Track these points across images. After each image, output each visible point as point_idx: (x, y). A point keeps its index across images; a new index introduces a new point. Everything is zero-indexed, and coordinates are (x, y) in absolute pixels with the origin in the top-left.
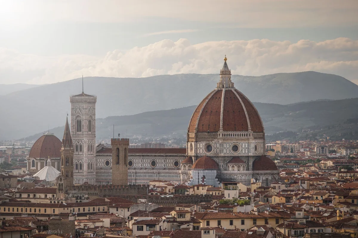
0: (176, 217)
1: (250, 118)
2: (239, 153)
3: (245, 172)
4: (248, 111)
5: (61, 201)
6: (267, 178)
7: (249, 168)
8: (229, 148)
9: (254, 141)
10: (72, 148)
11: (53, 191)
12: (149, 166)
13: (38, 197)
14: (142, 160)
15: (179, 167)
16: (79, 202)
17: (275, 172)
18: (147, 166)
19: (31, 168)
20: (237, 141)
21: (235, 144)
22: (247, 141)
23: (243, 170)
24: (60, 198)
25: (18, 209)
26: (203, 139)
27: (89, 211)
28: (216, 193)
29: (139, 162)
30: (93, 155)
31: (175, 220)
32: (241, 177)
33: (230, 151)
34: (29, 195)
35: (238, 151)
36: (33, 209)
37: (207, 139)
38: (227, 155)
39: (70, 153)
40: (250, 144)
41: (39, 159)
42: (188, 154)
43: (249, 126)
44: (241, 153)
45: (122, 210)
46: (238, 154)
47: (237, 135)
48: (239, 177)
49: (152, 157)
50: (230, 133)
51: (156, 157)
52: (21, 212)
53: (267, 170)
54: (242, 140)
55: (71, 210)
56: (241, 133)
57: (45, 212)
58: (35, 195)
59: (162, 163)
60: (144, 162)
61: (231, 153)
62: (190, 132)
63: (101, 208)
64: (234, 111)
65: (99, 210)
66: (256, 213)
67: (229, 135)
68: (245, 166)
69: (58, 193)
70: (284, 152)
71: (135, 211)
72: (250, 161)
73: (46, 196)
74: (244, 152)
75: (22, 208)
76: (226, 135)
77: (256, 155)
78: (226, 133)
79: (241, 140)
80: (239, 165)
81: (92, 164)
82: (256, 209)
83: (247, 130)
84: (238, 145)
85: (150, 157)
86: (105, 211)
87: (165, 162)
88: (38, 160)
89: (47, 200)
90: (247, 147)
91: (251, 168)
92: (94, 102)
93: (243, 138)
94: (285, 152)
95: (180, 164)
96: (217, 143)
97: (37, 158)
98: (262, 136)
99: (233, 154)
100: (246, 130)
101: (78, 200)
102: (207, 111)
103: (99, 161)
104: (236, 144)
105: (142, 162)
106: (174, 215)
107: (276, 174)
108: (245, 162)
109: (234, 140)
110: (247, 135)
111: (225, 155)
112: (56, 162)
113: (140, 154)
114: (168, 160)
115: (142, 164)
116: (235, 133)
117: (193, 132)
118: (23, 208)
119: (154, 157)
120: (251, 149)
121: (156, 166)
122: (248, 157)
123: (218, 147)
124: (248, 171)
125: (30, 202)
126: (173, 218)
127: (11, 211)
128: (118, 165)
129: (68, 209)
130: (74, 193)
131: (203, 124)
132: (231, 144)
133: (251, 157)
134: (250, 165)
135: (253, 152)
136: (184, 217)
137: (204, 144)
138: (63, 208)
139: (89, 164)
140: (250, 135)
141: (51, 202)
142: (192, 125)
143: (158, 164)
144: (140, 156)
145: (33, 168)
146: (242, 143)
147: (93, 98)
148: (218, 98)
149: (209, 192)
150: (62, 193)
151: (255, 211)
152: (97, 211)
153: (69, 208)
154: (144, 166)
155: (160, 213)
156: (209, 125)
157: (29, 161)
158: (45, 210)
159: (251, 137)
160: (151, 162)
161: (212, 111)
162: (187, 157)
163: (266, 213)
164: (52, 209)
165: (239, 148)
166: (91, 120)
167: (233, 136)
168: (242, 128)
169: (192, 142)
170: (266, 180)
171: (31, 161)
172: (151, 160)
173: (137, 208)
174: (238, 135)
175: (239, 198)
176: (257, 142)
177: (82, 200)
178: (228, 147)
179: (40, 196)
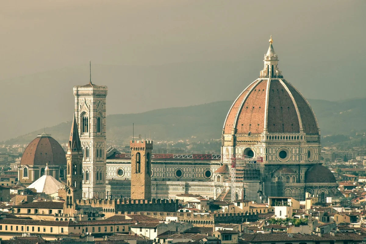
0: (220, 238)
1: (301, 116)
2: (288, 160)
3: (296, 184)
4: (299, 108)
5: (70, 218)
6: (323, 192)
7: (301, 179)
8: (276, 154)
9: (307, 146)
10: (80, 153)
11: (59, 206)
12: (173, 176)
13: (41, 213)
14: (164, 169)
15: (211, 177)
16: (92, 220)
17: (333, 184)
18: (170, 176)
19: (23, 178)
20: (284, 146)
21: (282, 149)
22: (298, 146)
23: (293, 182)
24: (68, 215)
25: (17, 227)
26: (242, 142)
27: (106, 231)
28: (261, 210)
29: (161, 171)
30: (102, 163)
31: (219, 243)
32: (290, 192)
33: (277, 157)
34: (29, 211)
35: (286, 158)
36: (36, 227)
37: (248, 143)
38: (273, 163)
39: (78, 159)
40: (302, 149)
41: (32, 166)
42: (222, 161)
43: (301, 126)
44: (290, 160)
45: (147, 231)
46: (287, 162)
47: (285, 138)
48: (288, 191)
49: (176, 165)
50: (277, 136)
51: (183, 165)
52: (21, 232)
53: (323, 182)
54: (292, 143)
55: (83, 230)
56: (291, 136)
57: (51, 231)
58: (36, 211)
59: (190, 173)
60: (167, 171)
61: (277, 160)
62: (226, 134)
63: (121, 228)
64: (281, 107)
65: (118, 230)
66: (319, 235)
67: (276, 138)
68: (295, 177)
69: (66, 209)
70: (335, 161)
71: (164, 232)
72: (302, 171)
73: (51, 212)
74: (294, 159)
75: (22, 225)
76: (272, 138)
77: (309, 163)
78: (272, 136)
79: (291, 145)
80: (288, 175)
81: (101, 173)
82: (319, 230)
83: (299, 132)
84: (287, 150)
85: (174, 165)
86: (125, 231)
87: (193, 172)
88: (31, 168)
89: (52, 217)
90: (298, 153)
91: (303, 179)
92: (105, 96)
93: (294, 141)
94: (337, 161)
95: (212, 174)
96: (260, 147)
97: (30, 165)
98: (316, 139)
99: (281, 162)
100: (297, 131)
101: (90, 218)
102: (247, 107)
103: (109, 170)
104: (284, 149)
105: (164, 171)
106: (217, 237)
107: (334, 187)
108: (296, 171)
109: (282, 144)
110: (298, 138)
111: (271, 163)
112: (54, 170)
113: (162, 161)
114: (197, 169)
115: (164, 174)
116: (283, 135)
117: (230, 134)
118: (24, 226)
119: (180, 165)
120: (303, 155)
121: (182, 177)
122: (299, 165)
123: (261, 153)
124: (299, 184)
125: (31, 219)
126: (216, 240)
127: (9, 230)
128: (138, 174)
129: (79, 229)
130: (86, 209)
131: (242, 124)
132: (277, 149)
133: (303, 165)
134: (302, 176)
135: (305, 159)
136: (230, 239)
137: (243, 149)
138: (74, 227)
139: (98, 174)
140: (302, 138)
141: (57, 219)
142: (229, 125)
143: (184, 174)
144: (162, 163)
145: (25, 178)
146: (292, 148)
147: (103, 90)
148: (261, 90)
149: (252, 210)
150: (71, 208)
151: (318, 232)
152: (116, 231)
153: (81, 228)
154: (167, 176)
155: (195, 235)
156: (250, 125)
157: (20, 169)
158: (51, 229)
159: (303, 140)
160: (176, 172)
161: (253, 107)
162: (222, 165)
163: (332, 235)
164: (60, 227)
165: (287, 154)
166: (101, 118)
167: (281, 138)
168: (292, 128)
169: (228, 146)
170: (322, 195)
171: (22, 169)
172: (176, 168)
173: (165, 228)
174: (287, 138)
175: (293, 216)
176: (310, 147)
177: (95, 218)
178: (274, 152)
179: (43, 211)
